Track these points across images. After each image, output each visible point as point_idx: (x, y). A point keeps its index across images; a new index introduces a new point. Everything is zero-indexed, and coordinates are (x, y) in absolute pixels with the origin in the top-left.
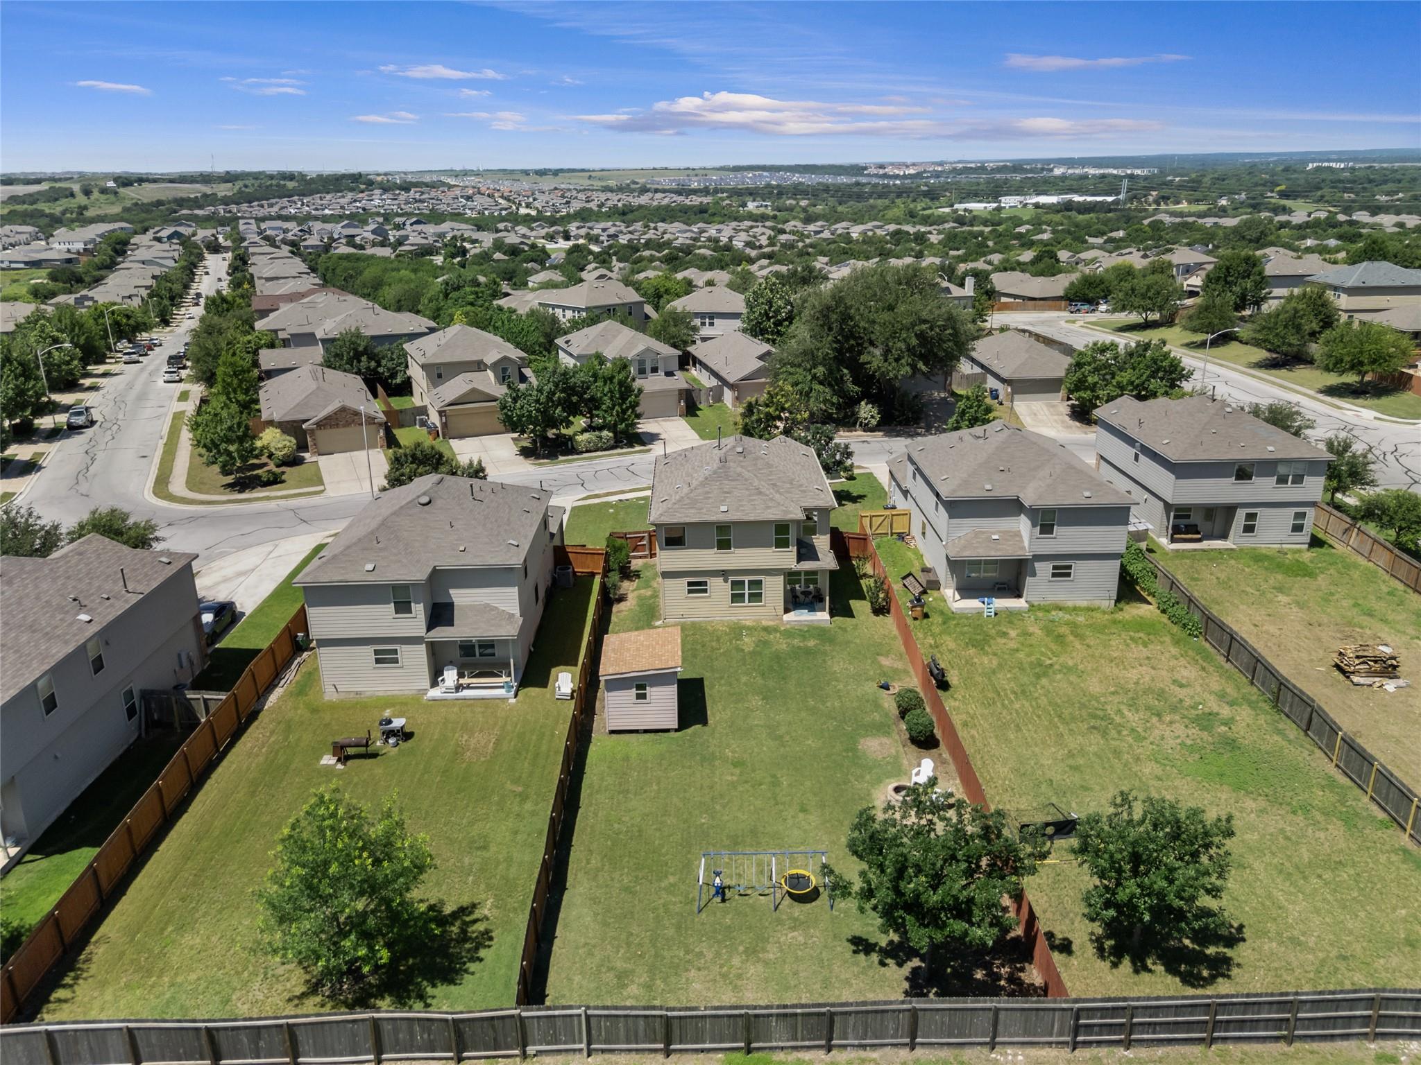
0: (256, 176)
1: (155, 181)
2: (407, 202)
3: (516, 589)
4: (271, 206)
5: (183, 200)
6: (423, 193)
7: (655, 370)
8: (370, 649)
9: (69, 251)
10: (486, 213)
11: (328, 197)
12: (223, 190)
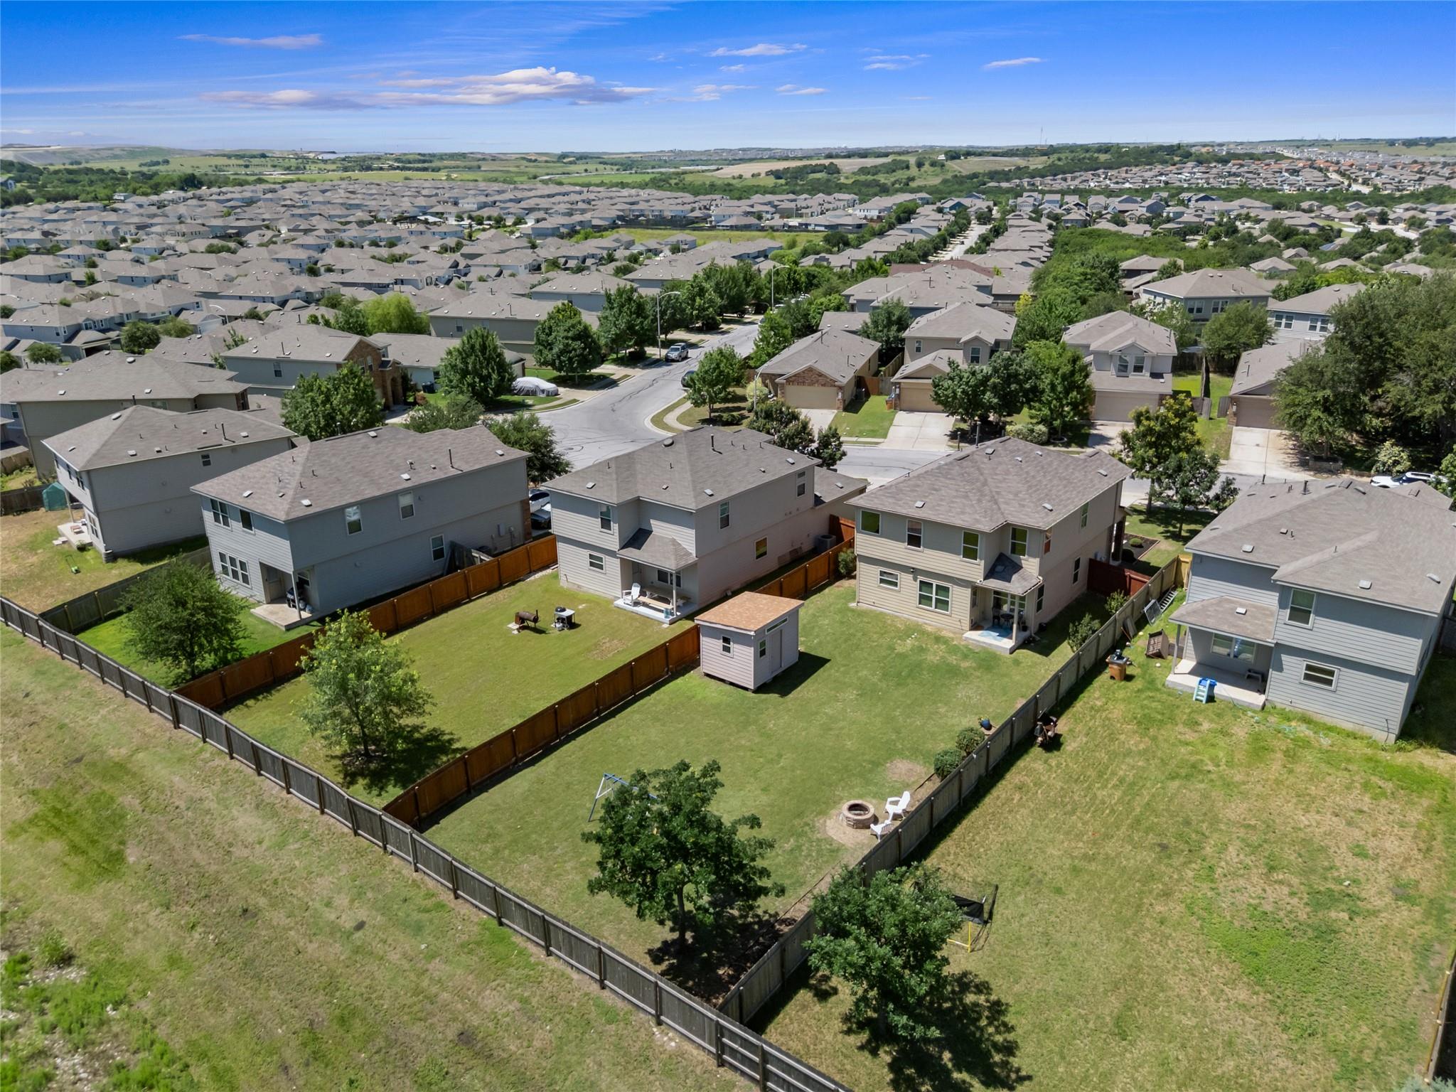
0: (1072, 149)
1: (980, 155)
2: (1219, 176)
3: (693, 532)
4: (1073, 179)
5: (996, 172)
6: (1242, 166)
7: (1138, 369)
8: (587, 553)
9: (865, 218)
10: (1308, 189)
11: (1135, 169)
12: (1037, 163)
